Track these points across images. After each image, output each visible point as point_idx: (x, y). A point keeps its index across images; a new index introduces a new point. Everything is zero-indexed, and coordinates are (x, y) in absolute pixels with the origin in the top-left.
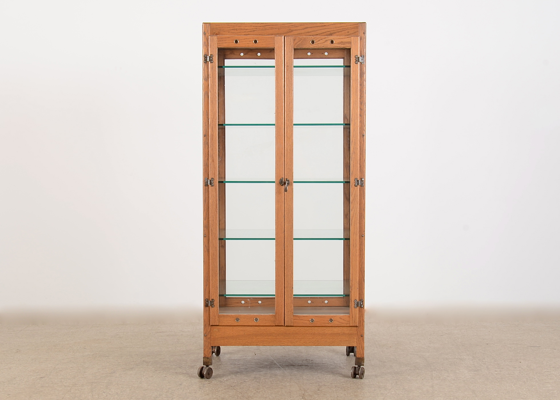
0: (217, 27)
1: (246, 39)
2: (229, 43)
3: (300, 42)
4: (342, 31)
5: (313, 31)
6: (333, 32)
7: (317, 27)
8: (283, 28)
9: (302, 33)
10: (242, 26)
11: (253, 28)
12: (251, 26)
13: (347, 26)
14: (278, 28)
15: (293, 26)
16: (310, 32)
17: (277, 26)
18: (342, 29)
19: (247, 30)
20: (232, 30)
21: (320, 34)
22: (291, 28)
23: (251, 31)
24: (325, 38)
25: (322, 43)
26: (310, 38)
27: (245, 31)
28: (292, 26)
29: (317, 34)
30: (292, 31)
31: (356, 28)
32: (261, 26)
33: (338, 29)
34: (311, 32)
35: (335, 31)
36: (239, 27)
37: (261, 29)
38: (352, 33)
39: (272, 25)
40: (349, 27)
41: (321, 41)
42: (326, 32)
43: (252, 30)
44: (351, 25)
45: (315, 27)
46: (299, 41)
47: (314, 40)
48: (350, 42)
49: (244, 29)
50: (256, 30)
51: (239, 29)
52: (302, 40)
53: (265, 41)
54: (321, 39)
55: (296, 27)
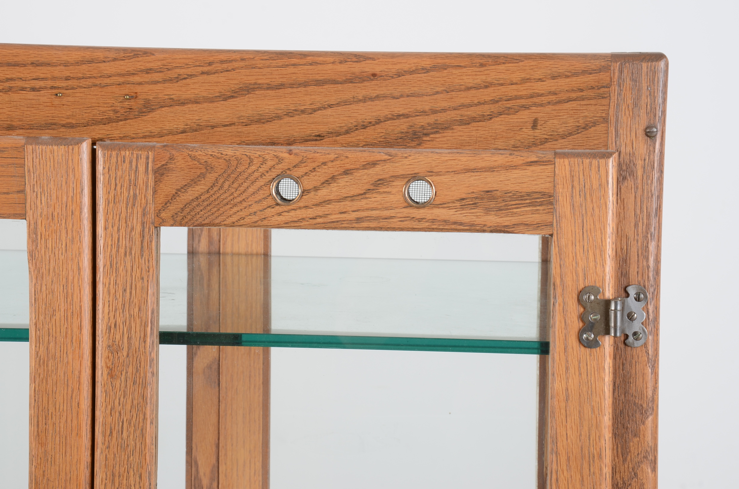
3: (198, 189)
4: (491, 117)
5: (290, 114)
6: (431, 119)
7: (319, 83)
8: (83, 83)
9: (213, 127)
13: (526, 80)
14: (50, 83)
16: (269, 120)
17: (41, 72)
18: (495, 102)
21: (339, 134)
22: (138, 89)
24: (374, 164)
25: (353, 198)
26: (270, 163)
28: (147, 78)
29: (322, 129)
30: (148, 107)
33: (461, 98)
34: (279, 117)
35: (442, 118)
38: (562, 129)
39: (9, 65)
40: (541, 87)
41: (343, 181)
42: (378, 122)
44: (554, 77)
45: (305, 84)
46: (195, 181)
47: (295, 173)
48: (544, 194)
52: (211, 176)
54: (347, 172)
55: (178, 79)
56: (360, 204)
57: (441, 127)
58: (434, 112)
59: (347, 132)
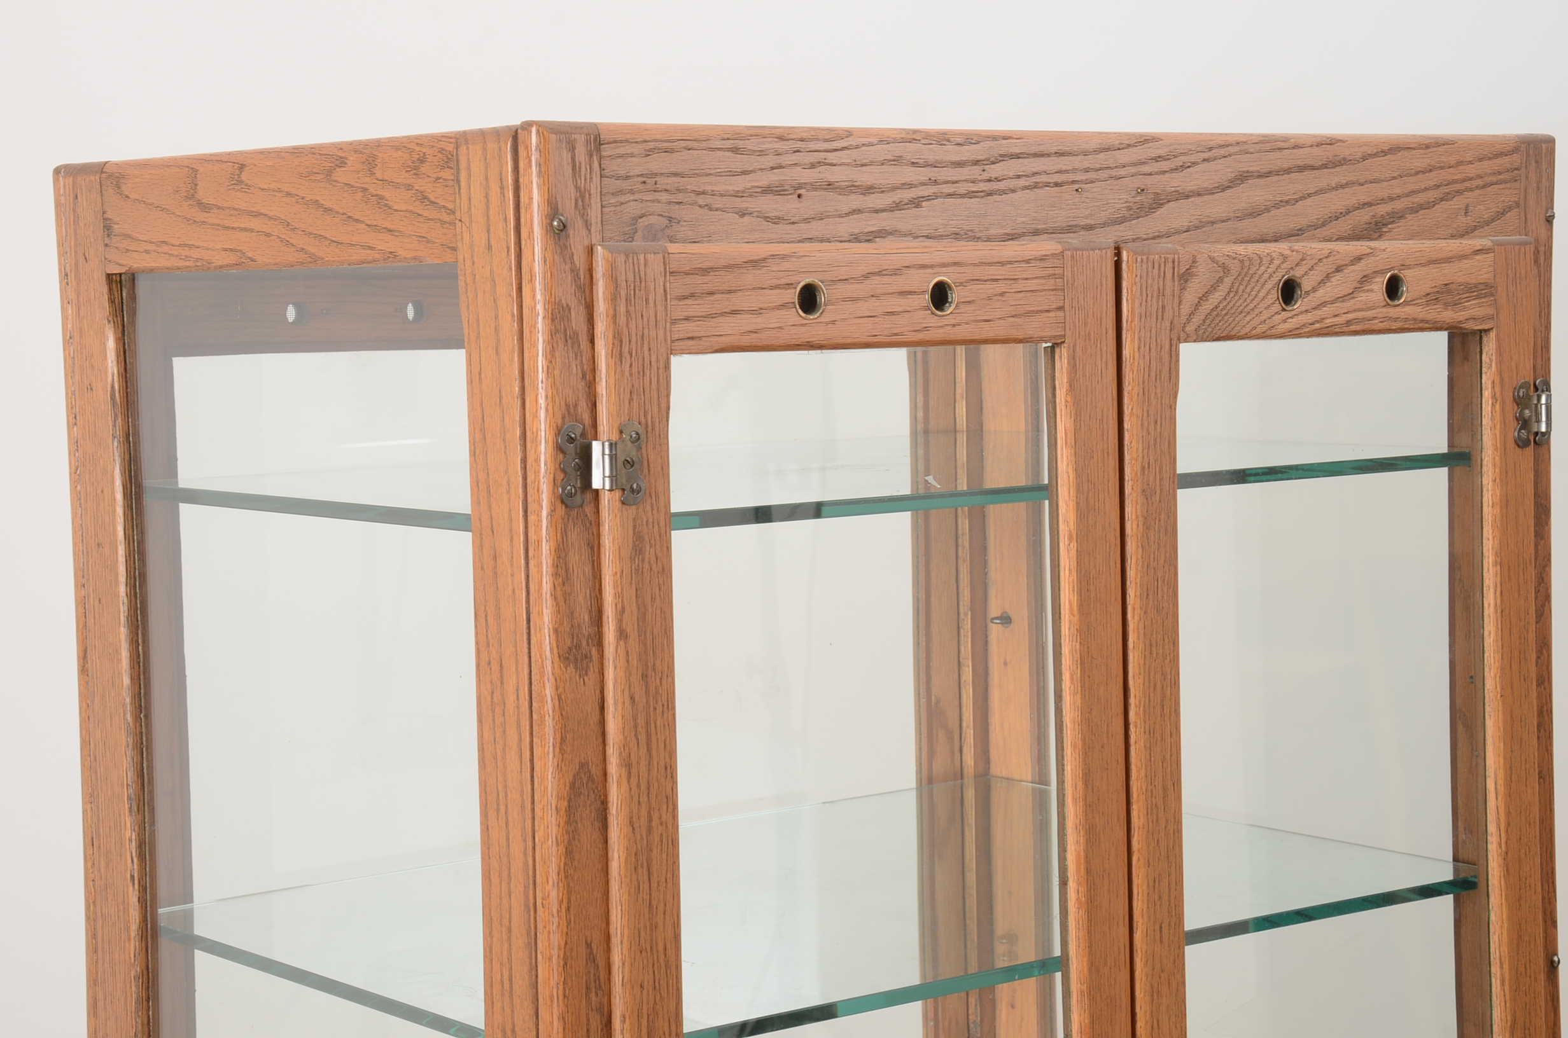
0: (657, 163)
1: (879, 273)
2: (759, 312)
3: (1218, 296)
4: (1434, 204)
5: (1277, 205)
6: (1389, 208)
7: (1302, 169)
8: (1104, 174)
9: (1213, 223)
10: (832, 157)
11: (910, 174)
12: (897, 160)
13: (1460, 163)
14: (1071, 176)
15: (1164, 165)
16: (1261, 213)
17: (1064, 163)
18: (1438, 186)
19: (869, 190)
20: (767, 190)
21: (1316, 227)
22: (1149, 181)
23: (898, 206)
24: (1359, 259)
25: (1344, 295)
26: (1276, 262)
27: (856, 201)
28: (1156, 167)
29: (1304, 225)
30: (1158, 202)
31: (1505, 176)
32: (959, 164)
33: (1412, 184)
34: (1268, 210)
35: (1398, 205)
36: (813, 166)
37: (962, 188)
38: (1486, 216)
39: (1035, 155)
40: (1471, 170)
41: (1336, 279)
42: (1348, 212)
43: (908, 195)
44: (1480, 160)
45: (1288, 171)
46: (1214, 287)
47: (1297, 273)
48: (1487, 285)
49: (852, 188)
50: (928, 198)
51: (814, 187)
52: (1228, 281)
53: (1001, 287)
54: (1338, 270)
55: (1183, 167)
56: (1349, 304)
57: (1396, 217)
58: (1391, 199)
59: (1323, 225)
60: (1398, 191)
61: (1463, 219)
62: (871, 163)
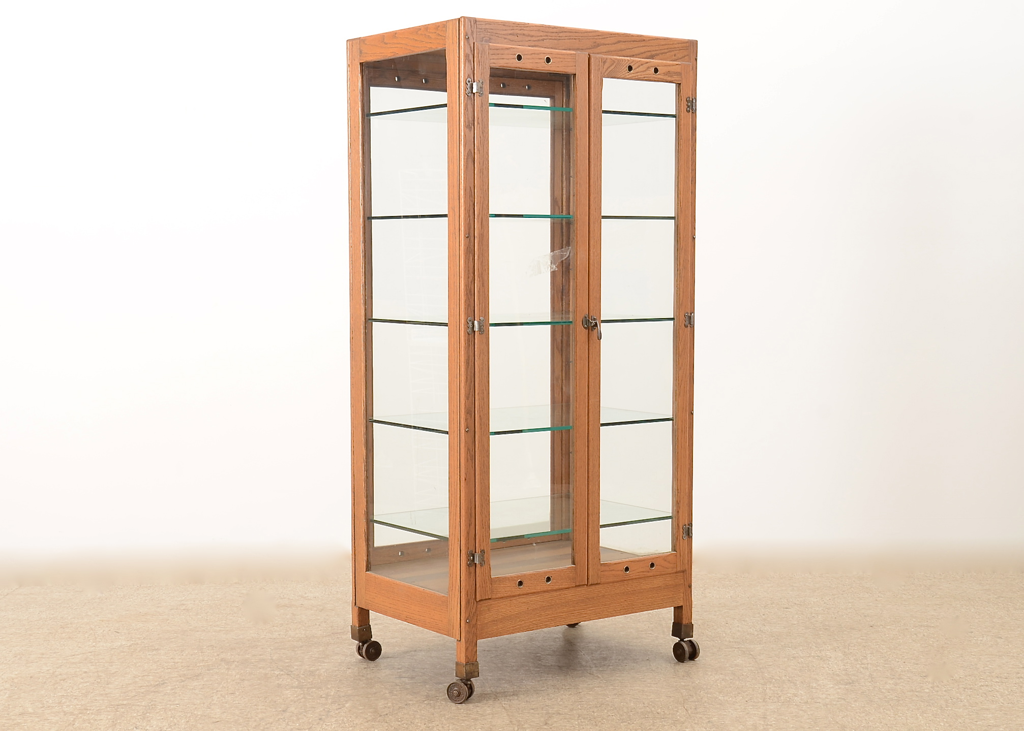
0: (487, 26)
1: (534, 54)
2: (508, 59)
3: (612, 67)
4: (667, 53)
5: (627, 49)
6: (655, 52)
7: (634, 41)
8: (586, 38)
9: (613, 51)
10: (525, 28)
11: (542, 34)
12: (539, 30)
13: (673, 44)
14: (578, 38)
15: (600, 37)
16: (623, 50)
17: (577, 34)
18: (667, 49)
19: (532, 36)
20: (510, 34)
21: (637, 55)
22: (596, 40)
23: (539, 40)
24: (647, 63)
25: (643, 71)
26: (627, 61)
27: (529, 38)
28: (598, 37)
29: (634, 54)
30: (599, 45)
31: (685, 48)
32: (553, 32)
33: (661, 47)
34: (625, 50)
35: (657, 52)
36: (520, 30)
37: (553, 38)
38: (680, 57)
40: (676, 46)
41: (641, 67)
42: (645, 52)
43: (541, 38)
44: (678, 44)
45: (630, 41)
46: (611, 65)
47: (631, 65)
48: (679, 73)
49: (529, 35)
50: (545, 39)
51: (520, 34)
52: (615, 64)
53: (561, 60)
54: (642, 65)
55: (604, 38)
56: (645, 73)
57: (657, 55)
58: (656, 50)
59: (639, 55)
60: (657, 49)
61: (674, 57)
62: (533, 30)
